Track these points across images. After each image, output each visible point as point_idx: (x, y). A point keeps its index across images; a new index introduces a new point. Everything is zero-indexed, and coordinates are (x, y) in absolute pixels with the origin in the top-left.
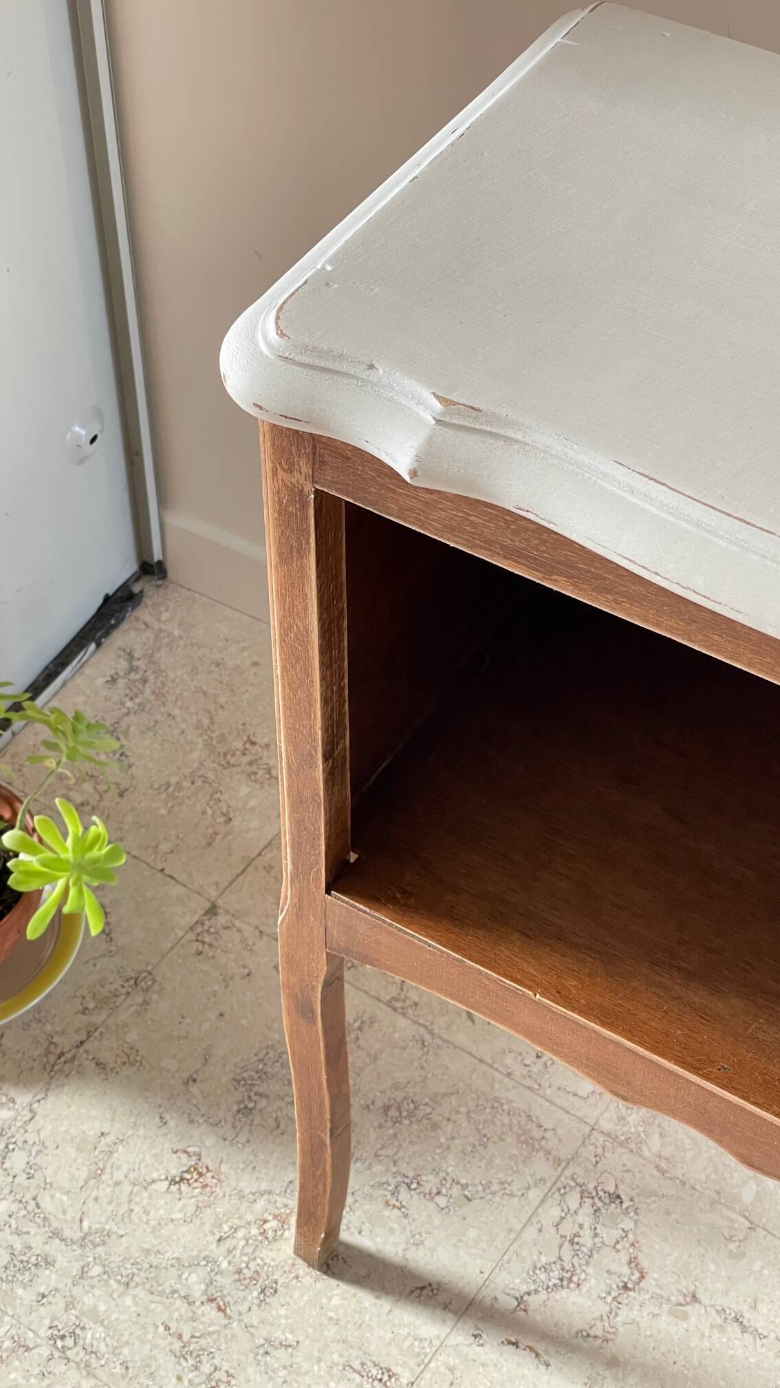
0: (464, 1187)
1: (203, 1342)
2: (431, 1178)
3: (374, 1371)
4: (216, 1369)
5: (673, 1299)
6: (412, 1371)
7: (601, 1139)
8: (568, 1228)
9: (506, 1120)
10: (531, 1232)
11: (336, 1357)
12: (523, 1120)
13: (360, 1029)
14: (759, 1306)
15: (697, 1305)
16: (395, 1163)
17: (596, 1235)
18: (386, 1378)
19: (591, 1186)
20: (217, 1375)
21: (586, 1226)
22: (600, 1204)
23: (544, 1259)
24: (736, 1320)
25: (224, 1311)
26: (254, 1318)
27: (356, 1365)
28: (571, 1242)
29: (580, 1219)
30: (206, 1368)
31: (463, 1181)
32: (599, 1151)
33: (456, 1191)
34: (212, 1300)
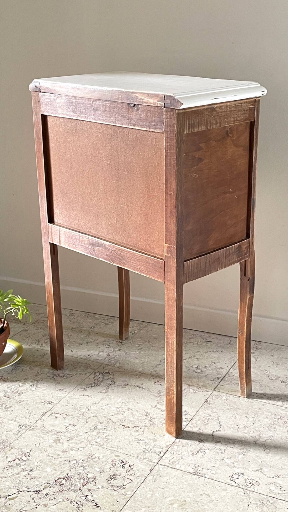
0: (70, 375)
1: (3, 402)
2: (62, 374)
3: (48, 402)
4: (7, 406)
5: (122, 385)
6: (57, 401)
7: (105, 365)
8: (96, 378)
9: (81, 365)
10: (87, 379)
11: (38, 401)
12: (85, 364)
13: (44, 355)
14: (143, 384)
15: (128, 386)
16: (53, 373)
17: (103, 378)
18: (51, 403)
19: (102, 372)
20: (7, 407)
21: (101, 377)
22: (104, 374)
23: (90, 383)
24: (138, 387)
25: (9, 398)
26: (17, 398)
27: (43, 402)
28: (97, 380)
29: (99, 376)
30: (4, 406)
31: (70, 374)
32: (104, 367)
33: (68, 375)
34: (6, 396)
